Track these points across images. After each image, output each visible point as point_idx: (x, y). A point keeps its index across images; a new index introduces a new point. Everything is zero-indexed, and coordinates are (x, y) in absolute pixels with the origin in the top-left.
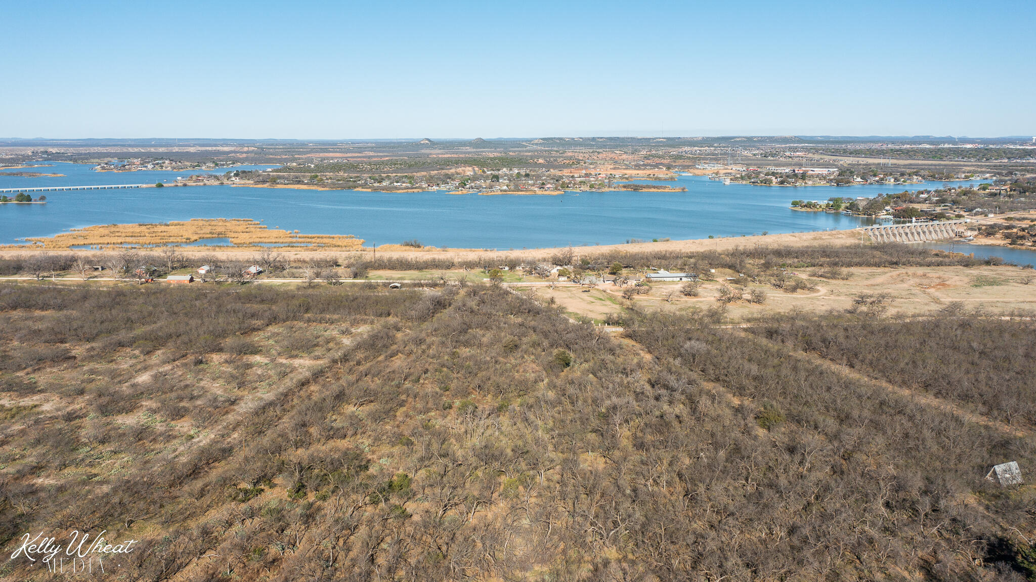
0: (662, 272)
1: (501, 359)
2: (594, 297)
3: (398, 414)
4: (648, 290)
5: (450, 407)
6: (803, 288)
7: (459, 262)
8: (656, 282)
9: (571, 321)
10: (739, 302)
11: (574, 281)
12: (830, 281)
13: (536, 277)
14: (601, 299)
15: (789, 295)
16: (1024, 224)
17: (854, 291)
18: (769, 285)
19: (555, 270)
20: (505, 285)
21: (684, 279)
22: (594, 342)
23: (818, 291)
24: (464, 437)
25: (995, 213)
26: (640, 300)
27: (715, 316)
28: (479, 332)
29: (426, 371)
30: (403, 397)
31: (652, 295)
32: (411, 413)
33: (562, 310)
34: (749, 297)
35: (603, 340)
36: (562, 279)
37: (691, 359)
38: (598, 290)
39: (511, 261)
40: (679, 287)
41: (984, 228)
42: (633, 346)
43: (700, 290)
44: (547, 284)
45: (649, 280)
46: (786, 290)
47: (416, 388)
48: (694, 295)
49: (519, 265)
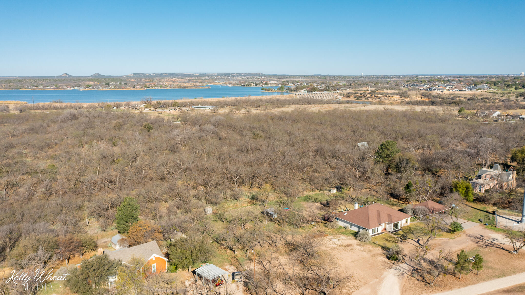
2: (165, 115)
6: (269, 110)
8: (197, 110)
11: (153, 111)
12: (281, 108)
13: (132, 110)
14: (168, 115)
16: (362, 92)
19: (142, 106)
21: (211, 108)
23: (276, 110)
25: (350, 89)
40: (209, 111)
41: (345, 94)
43: (219, 111)
44: (138, 112)
45: (193, 109)
49: (122, 106)
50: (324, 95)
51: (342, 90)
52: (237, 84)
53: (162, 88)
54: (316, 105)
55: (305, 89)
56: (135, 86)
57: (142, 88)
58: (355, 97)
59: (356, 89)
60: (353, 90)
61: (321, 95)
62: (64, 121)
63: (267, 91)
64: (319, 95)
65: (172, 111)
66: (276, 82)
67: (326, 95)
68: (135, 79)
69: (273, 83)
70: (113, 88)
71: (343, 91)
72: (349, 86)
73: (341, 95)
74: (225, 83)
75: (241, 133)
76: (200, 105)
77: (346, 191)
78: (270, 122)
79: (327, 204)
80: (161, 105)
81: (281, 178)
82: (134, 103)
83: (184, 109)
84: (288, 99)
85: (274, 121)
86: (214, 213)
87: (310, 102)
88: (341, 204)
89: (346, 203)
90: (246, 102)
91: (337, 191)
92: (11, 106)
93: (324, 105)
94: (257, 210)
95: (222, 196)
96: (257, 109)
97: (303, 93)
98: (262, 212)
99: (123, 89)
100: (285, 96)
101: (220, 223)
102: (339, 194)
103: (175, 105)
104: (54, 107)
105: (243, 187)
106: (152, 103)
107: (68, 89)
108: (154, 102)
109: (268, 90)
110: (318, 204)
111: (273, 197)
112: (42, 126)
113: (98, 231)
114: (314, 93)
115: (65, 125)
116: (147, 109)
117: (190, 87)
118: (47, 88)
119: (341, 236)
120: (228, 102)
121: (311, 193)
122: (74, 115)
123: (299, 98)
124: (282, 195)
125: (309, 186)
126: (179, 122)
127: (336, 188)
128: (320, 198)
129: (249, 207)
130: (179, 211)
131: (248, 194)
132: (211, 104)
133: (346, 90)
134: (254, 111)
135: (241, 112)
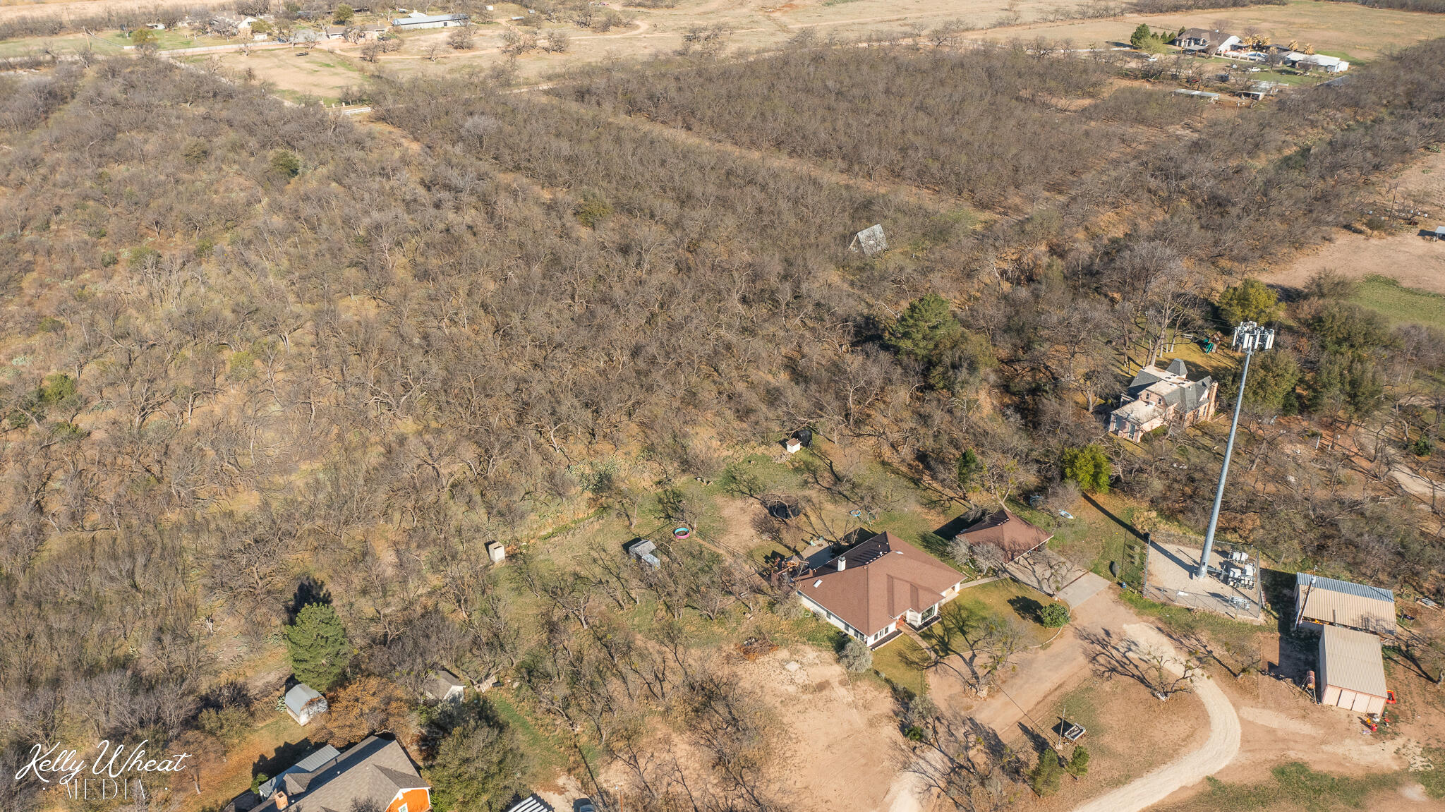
0: (416, 16)
1: (185, 176)
2: (317, 63)
3: (24, 284)
4: (399, 45)
5: (115, 261)
6: (617, 24)
7: (72, 21)
8: (409, 31)
9: (287, 103)
10: (533, 52)
11: (280, 40)
12: (652, 11)
13: (214, 38)
14: (328, 65)
15: (600, 36)
17: (683, 23)
18: (571, 24)
19: (245, 24)
20: (164, 55)
21: (450, 24)
22: (330, 133)
23: (637, 27)
24: (150, 303)
26: (389, 60)
27: (502, 77)
28: (137, 136)
29: (58, 211)
30: (28, 256)
31: (407, 52)
32: (48, 280)
33: (268, 87)
34: (545, 43)
35: (343, 128)
36: (258, 37)
37: (477, 143)
38: (321, 51)
39: (166, 13)
40: (444, 36)
42: (390, 133)
43: (475, 39)
44: (236, 47)
45: (397, 30)
46: (595, 29)
47: (47, 239)
48: (468, 48)
65: (335, 40)
77: (825, 446)
86: (512, 559)
94: (612, 536)
98: (624, 546)
101: (528, 596)
102: (803, 457)
110: (755, 507)
113: (242, 649)
116: (261, 36)
119: (807, 649)
121: (742, 453)
124: (670, 466)
127: (800, 435)
128: (762, 474)
129: (593, 524)
131: (588, 470)
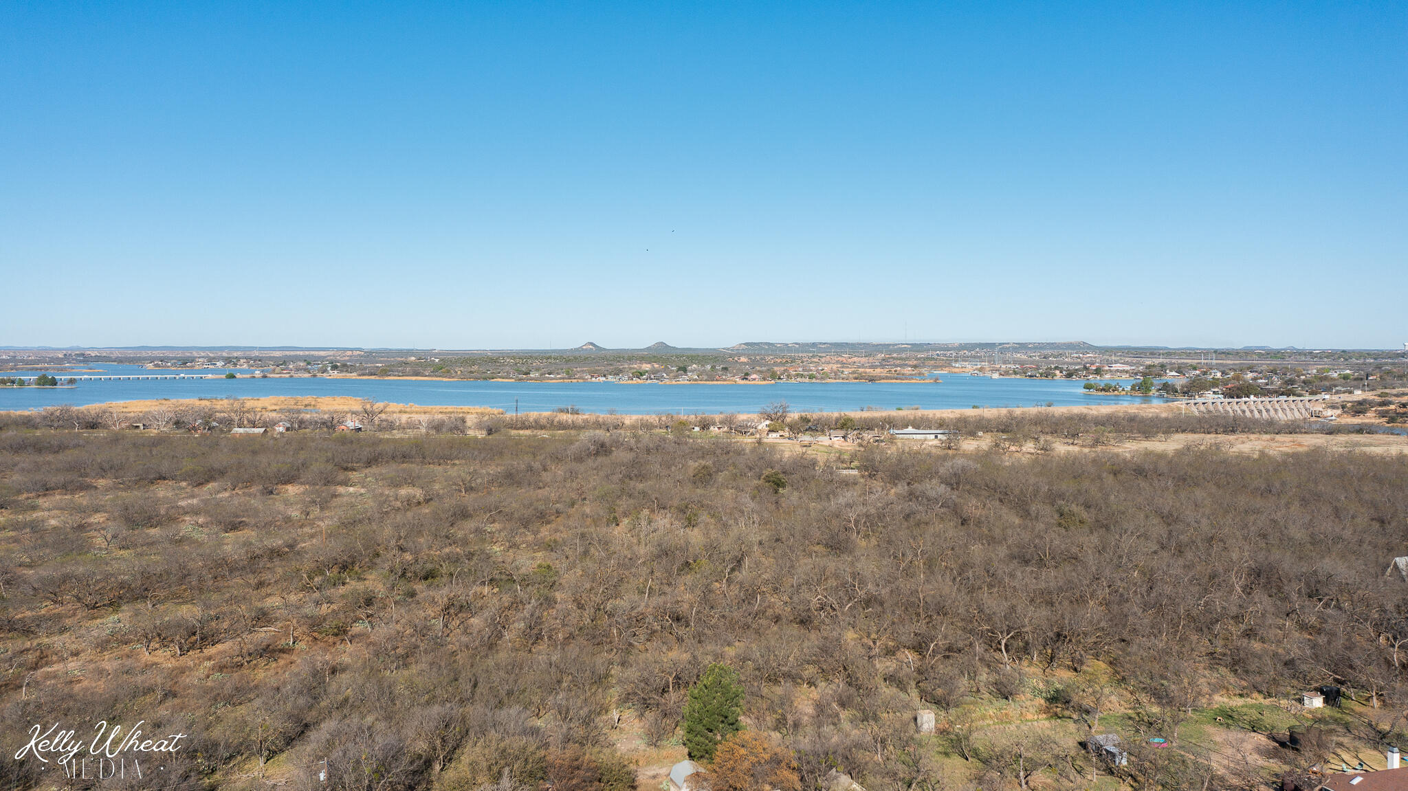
0: (910, 431)
6: (1106, 445)
7: (632, 421)
8: (902, 439)
11: (789, 438)
12: (1142, 441)
17: (1178, 444)
18: (1057, 443)
19: (763, 426)
21: (941, 437)
23: (1126, 448)
25: (1364, 391)
34: (1031, 450)
39: (703, 423)
41: (1349, 405)
43: (962, 444)
45: (892, 437)
49: (714, 424)
50: (1277, 406)
51: (1337, 392)
52: (1015, 373)
53: (814, 380)
54: (1252, 437)
55: (1216, 390)
56: (747, 374)
57: (764, 379)
58: (1382, 415)
59: (1387, 391)
60: (1374, 393)
61: (1269, 407)
62: (579, 459)
63: (1100, 393)
64: (1261, 407)
65: (834, 442)
66: (1127, 368)
67: (1285, 405)
68: (748, 356)
69: (1117, 371)
70: (696, 380)
71: (1342, 395)
72: (1359, 381)
73: (1333, 407)
74: (981, 369)
75: (1022, 507)
76: (910, 428)
77: (1358, 708)
78: (1109, 480)
79: (1290, 743)
80: (810, 424)
81: (1140, 648)
82: (742, 417)
83: (868, 436)
84: (1164, 415)
85: (1120, 477)
86: (942, 732)
87: (1233, 426)
88: (1340, 745)
89: (1357, 743)
90: (1038, 421)
91: (1326, 701)
92: (471, 420)
93: (1278, 437)
94: (1067, 735)
95: (964, 683)
96: (1070, 441)
97: (1211, 400)
98: (1080, 743)
99: (719, 382)
100: (1156, 408)
101: (957, 760)
102: (1329, 712)
103: (844, 425)
104: (559, 422)
105: (1025, 663)
106: (788, 420)
107: (594, 379)
108: (794, 416)
109: (1103, 390)
110: (1261, 739)
111: (1116, 703)
112: (530, 469)
113: (640, 744)
114: (1247, 399)
115: (581, 468)
116: (774, 435)
117: (887, 378)
118: (548, 378)
120: (989, 420)
121: (1239, 702)
122: (603, 445)
123: (1197, 414)
124: (1144, 698)
125: (1232, 678)
126: (855, 472)
127: (1322, 692)
128: (1269, 718)
129: (1043, 725)
130: (844, 715)
131: (1041, 686)
132: (941, 424)
133: (1351, 392)
134: (1061, 448)
135: (1024, 449)
